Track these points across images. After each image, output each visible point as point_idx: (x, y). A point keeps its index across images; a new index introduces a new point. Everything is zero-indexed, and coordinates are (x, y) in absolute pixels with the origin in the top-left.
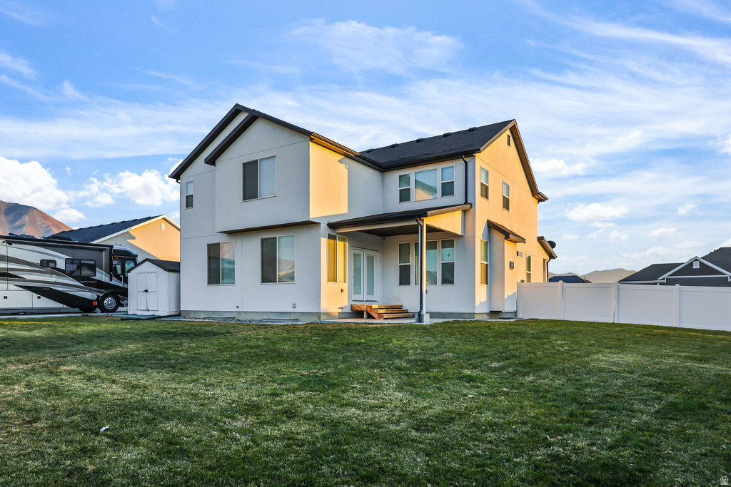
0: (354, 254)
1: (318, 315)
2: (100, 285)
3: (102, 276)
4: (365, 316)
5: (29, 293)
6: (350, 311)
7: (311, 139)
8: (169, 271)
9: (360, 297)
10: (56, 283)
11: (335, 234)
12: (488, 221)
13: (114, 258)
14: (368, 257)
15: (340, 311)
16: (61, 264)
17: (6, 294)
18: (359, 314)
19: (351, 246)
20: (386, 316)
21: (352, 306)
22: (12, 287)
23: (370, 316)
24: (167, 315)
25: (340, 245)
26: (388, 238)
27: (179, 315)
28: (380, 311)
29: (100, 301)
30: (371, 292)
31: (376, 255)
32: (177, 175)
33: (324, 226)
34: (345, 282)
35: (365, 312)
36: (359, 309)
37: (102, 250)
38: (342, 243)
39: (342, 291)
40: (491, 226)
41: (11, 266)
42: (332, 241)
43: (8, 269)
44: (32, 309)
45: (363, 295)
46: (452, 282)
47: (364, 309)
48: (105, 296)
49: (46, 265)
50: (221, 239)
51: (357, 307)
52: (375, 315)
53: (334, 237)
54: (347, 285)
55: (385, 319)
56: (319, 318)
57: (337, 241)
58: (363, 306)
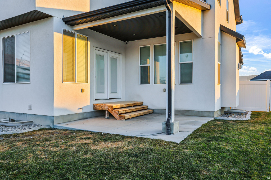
0: (97, 55)
1: (52, 118)
4: (107, 116)
6: (93, 110)
9: (104, 96)
11: (74, 32)
12: (220, 25)
14: (112, 59)
15: (81, 111)
19: (93, 47)
20: (126, 117)
21: (94, 105)
23: (112, 117)
25: (80, 43)
26: (131, 43)
28: (121, 111)
30: (114, 90)
31: (120, 58)
33: (57, 20)
34: (87, 82)
35: (106, 112)
36: (100, 108)
38: (83, 42)
39: (82, 91)
40: (224, 30)
42: (70, 39)
45: (107, 94)
46: (191, 82)
47: (105, 108)
51: (99, 106)
52: (117, 116)
53: (72, 35)
54: (89, 84)
55: (126, 120)
56: (53, 122)
57: (76, 39)
58: (105, 105)
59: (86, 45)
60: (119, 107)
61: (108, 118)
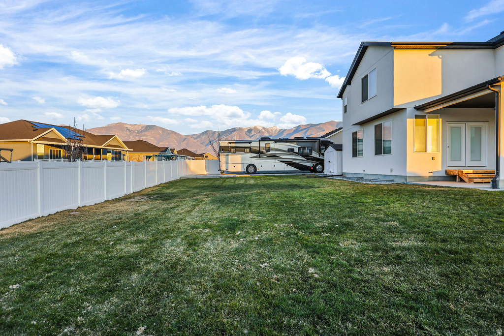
1: (405, 177)
2: (314, 159)
3: (315, 154)
4: (457, 180)
5: (283, 164)
6: (445, 175)
7: (395, 48)
8: (337, 150)
10: (294, 159)
11: (425, 114)
13: (321, 145)
15: (431, 175)
16: (296, 150)
17: (274, 164)
18: (452, 177)
19: (446, 121)
20: (475, 180)
21: (446, 171)
22: (277, 161)
23: (462, 180)
24: (336, 174)
27: (342, 175)
28: (470, 176)
29: (315, 167)
32: (340, 95)
33: (410, 110)
34: (438, 151)
35: (457, 177)
36: (452, 174)
37: (315, 142)
38: (434, 120)
39: (433, 158)
41: (277, 152)
42: (421, 120)
43: (275, 154)
44: (284, 171)
47: (456, 173)
48: (317, 165)
49: (291, 151)
50: (357, 129)
51: (451, 171)
52: (466, 180)
53: (424, 117)
54: (440, 153)
55: (475, 183)
56: (406, 180)
57: (427, 119)
58: (455, 171)
59: (438, 122)
60: (472, 172)
61: (459, 182)
